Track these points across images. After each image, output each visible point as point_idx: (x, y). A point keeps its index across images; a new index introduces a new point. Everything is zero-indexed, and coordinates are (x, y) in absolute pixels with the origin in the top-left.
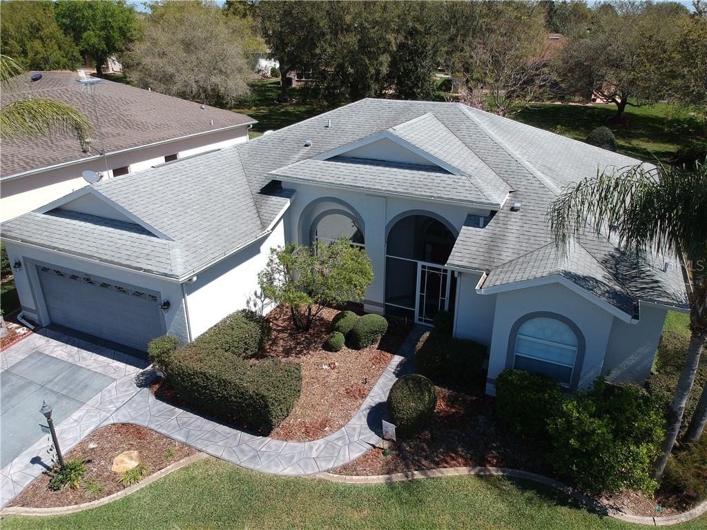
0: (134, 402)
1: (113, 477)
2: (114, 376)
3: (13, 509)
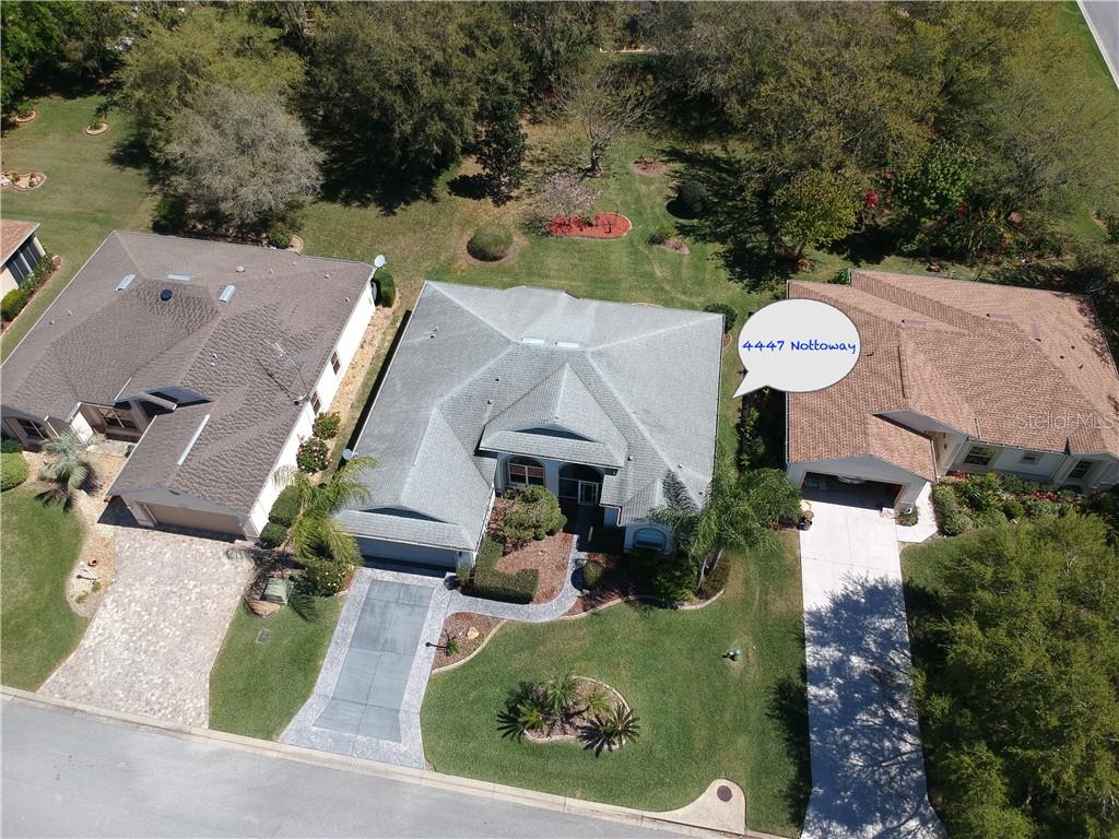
0: (453, 599)
1: (472, 642)
2: (432, 586)
3: (437, 670)
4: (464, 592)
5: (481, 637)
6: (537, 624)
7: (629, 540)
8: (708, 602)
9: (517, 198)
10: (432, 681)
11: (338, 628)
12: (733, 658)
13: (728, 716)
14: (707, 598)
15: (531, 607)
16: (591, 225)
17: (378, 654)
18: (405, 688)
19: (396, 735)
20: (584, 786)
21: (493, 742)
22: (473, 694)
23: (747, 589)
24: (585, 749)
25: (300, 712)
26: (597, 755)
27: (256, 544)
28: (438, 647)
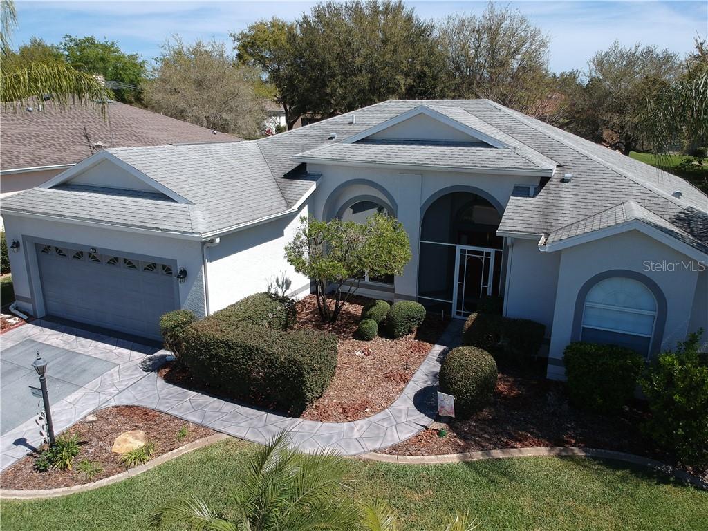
0: (139, 385)
1: (114, 458)
2: (116, 362)
5: (144, 454)
28: (35, 451)
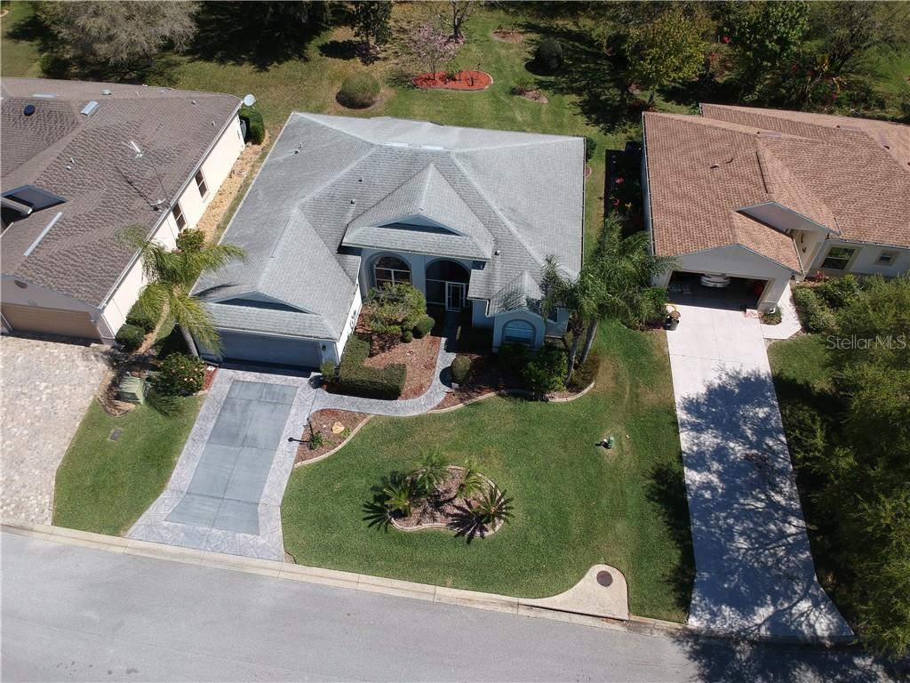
0: (318, 397)
1: (337, 436)
3: (299, 464)
4: (329, 391)
5: (347, 431)
6: (405, 418)
7: (497, 337)
8: (579, 395)
9: (385, 59)
10: (295, 474)
11: (196, 425)
12: (606, 445)
13: (604, 502)
14: (578, 392)
15: (399, 403)
16: (454, 80)
17: (237, 449)
18: (265, 482)
19: (254, 528)
20: (455, 574)
21: (359, 533)
22: (338, 486)
23: (616, 383)
24: (455, 536)
25: (151, 508)
26: (469, 542)
27: (113, 347)
28: (302, 442)
